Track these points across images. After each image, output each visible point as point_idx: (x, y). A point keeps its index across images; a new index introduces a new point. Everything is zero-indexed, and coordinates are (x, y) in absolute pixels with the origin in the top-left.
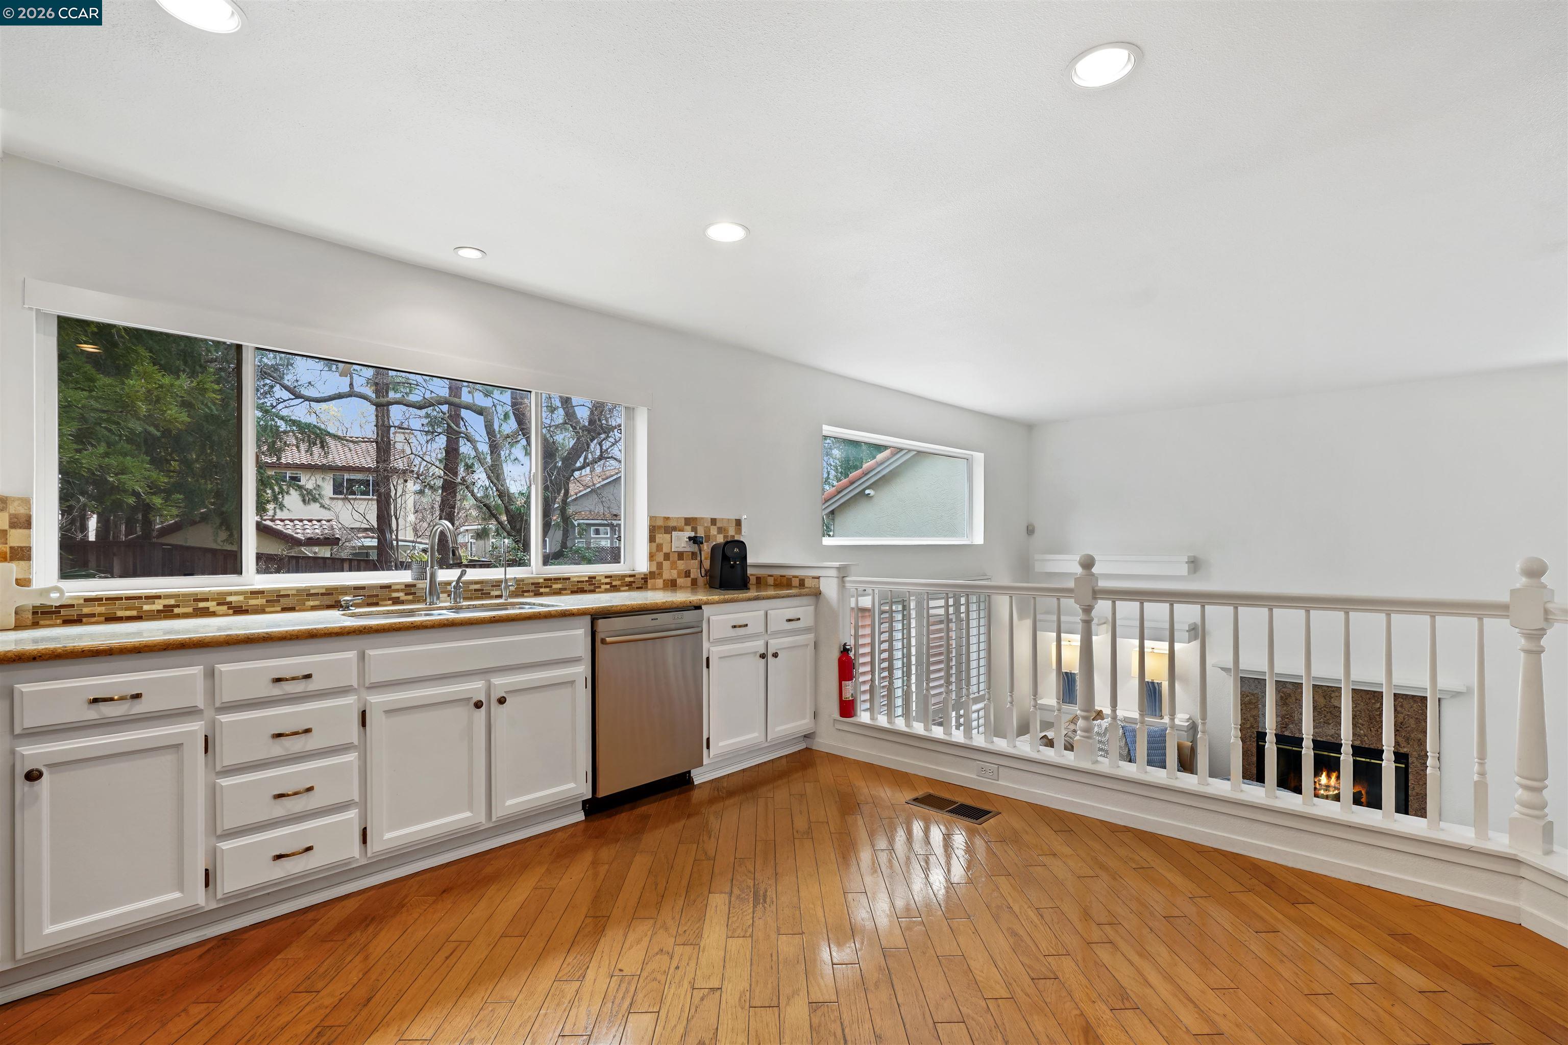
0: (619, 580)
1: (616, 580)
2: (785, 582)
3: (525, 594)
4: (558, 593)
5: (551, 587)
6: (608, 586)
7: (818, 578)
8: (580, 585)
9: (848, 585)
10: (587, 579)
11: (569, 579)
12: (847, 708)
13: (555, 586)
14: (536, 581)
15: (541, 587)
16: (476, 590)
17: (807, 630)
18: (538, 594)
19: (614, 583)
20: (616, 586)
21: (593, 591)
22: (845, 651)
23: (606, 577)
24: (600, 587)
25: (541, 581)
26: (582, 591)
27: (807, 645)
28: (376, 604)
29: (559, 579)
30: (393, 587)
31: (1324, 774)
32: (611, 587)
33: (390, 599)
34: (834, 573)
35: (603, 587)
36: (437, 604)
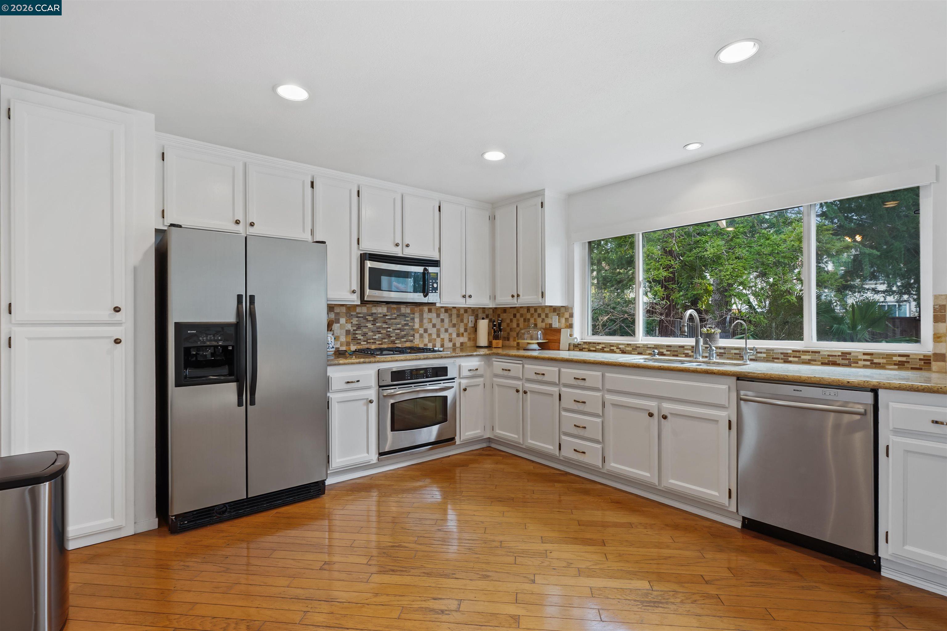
0: (883, 358)
1: (879, 358)
3: (776, 360)
4: (808, 362)
5: (800, 357)
6: (868, 363)
8: (831, 359)
10: (840, 354)
11: (819, 352)
13: (803, 357)
14: (785, 351)
15: (790, 357)
18: (786, 361)
19: (876, 361)
20: (879, 364)
21: (849, 365)
23: (865, 354)
24: (857, 363)
25: (790, 352)
26: (835, 364)
28: (677, 356)
29: (808, 352)
30: (685, 347)
32: (871, 363)
33: (684, 354)
35: (861, 363)
36: (699, 359)
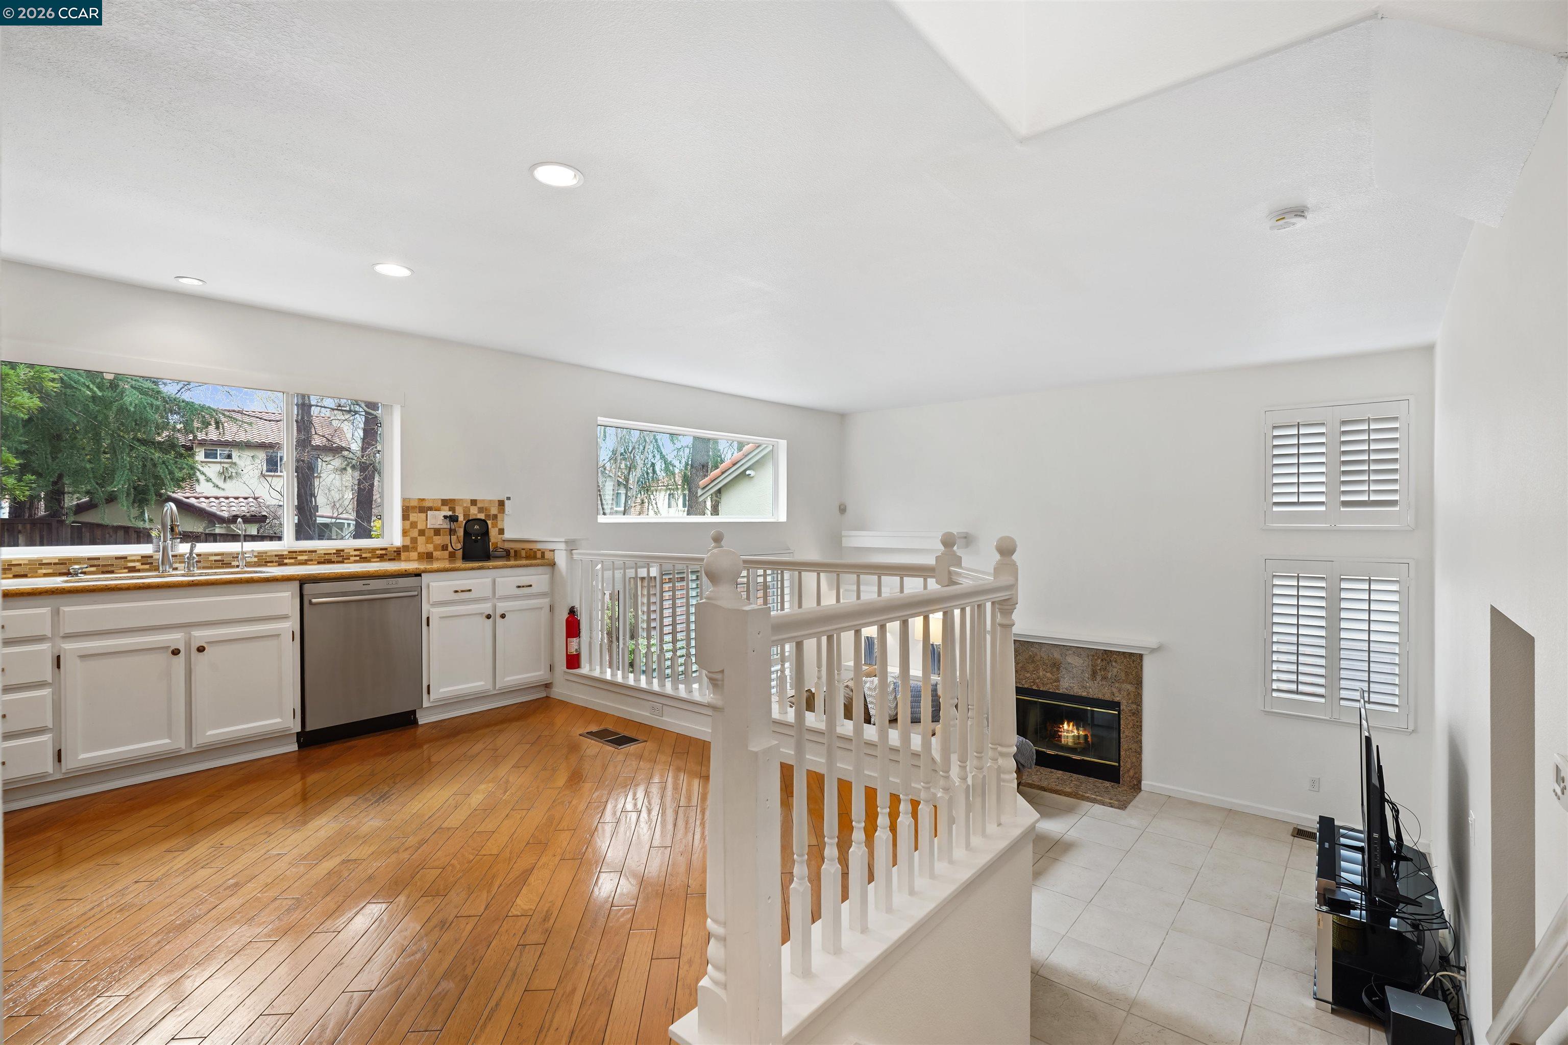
0: (369, 553)
1: (366, 553)
2: (532, 554)
3: (269, 564)
4: (305, 563)
5: (296, 558)
6: (358, 558)
7: (553, 551)
8: (327, 557)
9: (575, 557)
10: (335, 552)
11: (316, 551)
12: (573, 661)
13: (299, 558)
14: (280, 553)
15: (286, 558)
16: (215, 561)
17: (543, 595)
18: (281, 564)
19: (364, 555)
20: (366, 558)
21: (342, 562)
22: (572, 611)
23: (355, 550)
24: (349, 559)
25: (286, 553)
26: (330, 562)
27: (541, 608)
28: (112, 572)
29: (306, 552)
30: (129, 558)
31: (1066, 723)
32: (360, 558)
33: (125, 568)
34: (562, 546)
35: (352, 559)
36: (169, 572)
